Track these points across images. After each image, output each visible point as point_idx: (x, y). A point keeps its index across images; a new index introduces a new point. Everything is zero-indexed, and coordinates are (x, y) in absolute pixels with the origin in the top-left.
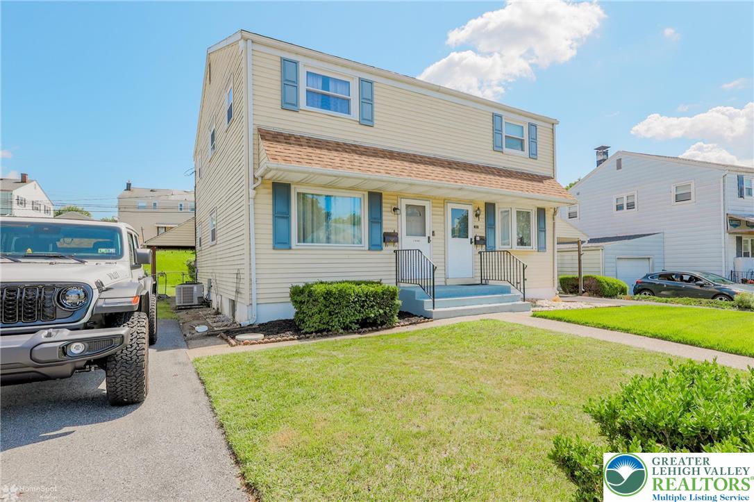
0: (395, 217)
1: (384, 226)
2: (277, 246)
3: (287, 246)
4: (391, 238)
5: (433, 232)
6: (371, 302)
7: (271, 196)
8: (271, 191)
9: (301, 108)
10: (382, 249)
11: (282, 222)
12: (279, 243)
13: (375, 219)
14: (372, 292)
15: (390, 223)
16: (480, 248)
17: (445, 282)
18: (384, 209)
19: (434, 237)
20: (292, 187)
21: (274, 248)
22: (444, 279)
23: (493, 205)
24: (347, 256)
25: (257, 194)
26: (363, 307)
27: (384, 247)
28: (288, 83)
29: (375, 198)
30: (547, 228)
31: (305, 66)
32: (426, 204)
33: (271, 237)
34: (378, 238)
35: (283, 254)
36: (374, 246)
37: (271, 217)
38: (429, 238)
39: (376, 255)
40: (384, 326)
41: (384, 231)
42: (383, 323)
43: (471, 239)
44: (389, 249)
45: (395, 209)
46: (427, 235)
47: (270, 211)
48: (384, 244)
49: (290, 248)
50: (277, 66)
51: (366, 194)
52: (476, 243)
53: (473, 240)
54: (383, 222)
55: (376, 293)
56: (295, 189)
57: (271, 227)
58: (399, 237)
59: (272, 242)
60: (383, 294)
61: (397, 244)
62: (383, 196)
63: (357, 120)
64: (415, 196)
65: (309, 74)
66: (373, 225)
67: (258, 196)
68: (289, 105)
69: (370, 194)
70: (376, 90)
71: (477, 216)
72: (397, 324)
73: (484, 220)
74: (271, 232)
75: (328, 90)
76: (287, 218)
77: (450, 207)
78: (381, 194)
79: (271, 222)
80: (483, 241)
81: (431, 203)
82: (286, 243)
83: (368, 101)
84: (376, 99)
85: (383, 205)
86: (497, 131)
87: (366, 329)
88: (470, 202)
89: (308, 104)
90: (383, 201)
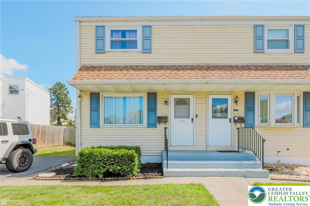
0: (166, 107)
1: (158, 113)
2: (92, 126)
3: (97, 126)
4: (163, 119)
5: (196, 115)
6: (112, 161)
7: (89, 100)
8: (89, 97)
9: (106, 51)
10: (156, 127)
11: (95, 113)
12: (93, 124)
13: (151, 108)
14: (113, 155)
15: (161, 111)
16: (239, 125)
17: (206, 148)
18: (158, 102)
19: (197, 118)
20: (101, 94)
21: (90, 127)
22: (205, 147)
23: (253, 94)
24: (132, 131)
25: (81, 99)
26: (106, 163)
27: (158, 126)
28: (100, 39)
29: (152, 96)
31: (109, 27)
32: (191, 97)
33: (89, 121)
34: (153, 120)
35: (95, 130)
36: (151, 125)
37: (89, 111)
38: (192, 119)
39: (152, 130)
40: (123, 178)
41: (158, 115)
42: (124, 176)
43: (230, 119)
44: (161, 127)
45: (166, 102)
46: (191, 117)
47: (89, 108)
48: (158, 124)
49: (99, 127)
50: (93, 31)
51: (146, 94)
52: (235, 121)
53: (232, 120)
54: (157, 110)
55: (117, 156)
56: (102, 95)
57: (89, 116)
58: (169, 119)
59: (89, 124)
60: (122, 156)
61: (167, 124)
62: (158, 95)
63: (141, 51)
64: (181, 92)
65: (112, 31)
66: (150, 112)
67: (82, 101)
68: (100, 50)
69: (149, 94)
70: (154, 30)
71: (236, 102)
72: (134, 177)
73: (244, 105)
74: (89, 119)
75: (126, 38)
76: (97, 111)
77: (211, 97)
78: (157, 93)
79: (89, 113)
80: (241, 120)
81: (195, 95)
82: (97, 124)
83: (147, 38)
84: (154, 36)
85: (158, 100)
86: (258, 38)
87: (110, 178)
88: (230, 93)
89: (112, 48)
90: (158, 97)
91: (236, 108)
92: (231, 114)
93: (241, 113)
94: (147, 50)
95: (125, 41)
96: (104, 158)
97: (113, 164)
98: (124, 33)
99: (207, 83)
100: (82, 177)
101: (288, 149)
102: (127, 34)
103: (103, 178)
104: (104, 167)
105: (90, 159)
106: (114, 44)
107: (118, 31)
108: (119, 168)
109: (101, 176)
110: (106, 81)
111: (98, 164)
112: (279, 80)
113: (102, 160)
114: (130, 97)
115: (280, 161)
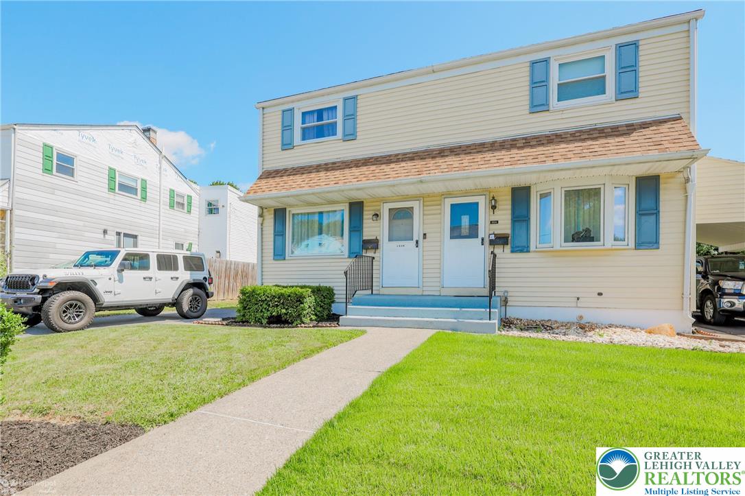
0: (377, 223)
1: (364, 234)
2: (276, 257)
3: (282, 257)
4: (373, 244)
5: (425, 234)
7: (273, 220)
8: (273, 216)
9: (295, 145)
11: (279, 239)
12: (278, 255)
13: (355, 227)
15: (370, 230)
17: (440, 291)
18: (365, 217)
19: (425, 240)
21: (274, 259)
22: (438, 289)
23: (527, 190)
24: (328, 264)
25: (263, 220)
27: (364, 254)
28: (287, 128)
29: (356, 208)
30: (662, 209)
31: (299, 109)
33: (272, 251)
34: (357, 246)
35: (281, 264)
36: (354, 254)
37: (272, 236)
38: (417, 242)
40: (290, 325)
41: (364, 238)
42: (292, 323)
43: (483, 239)
45: (376, 216)
46: (415, 238)
47: (272, 232)
48: (364, 251)
49: (285, 259)
50: (279, 119)
51: (348, 205)
52: (492, 242)
53: (486, 240)
54: (364, 229)
55: (282, 295)
56: (290, 211)
57: (272, 243)
58: (380, 243)
59: (272, 254)
60: (289, 296)
61: (378, 251)
62: (365, 204)
63: (341, 138)
64: (400, 197)
65: (304, 114)
66: (352, 233)
67: (265, 221)
68: (287, 145)
69: (351, 204)
70: (360, 102)
71: (494, 207)
72: (303, 325)
73: (510, 212)
74: (272, 247)
75: (323, 120)
76: (282, 235)
77: (448, 202)
78: (363, 202)
79: (272, 239)
80: (501, 240)
81: (422, 201)
82: (281, 255)
83: (351, 117)
84: (360, 111)
85: (365, 213)
86: (538, 83)
87: (275, 325)
88: (483, 192)
89: (304, 139)
90: (365, 208)
91: (494, 218)
92: (484, 229)
93: (505, 227)
94: (350, 136)
95: (322, 125)
96: (268, 297)
97: (277, 306)
98: (320, 114)
99: (421, 182)
100: (244, 322)
101: (600, 294)
102: (325, 115)
103: (267, 325)
104: (268, 310)
105: (251, 298)
106: (306, 134)
107: (312, 112)
108: (284, 311)
109: (264, 321)
110: (284, 193)
111: (261, 305)
112: (562, 163)
113: (266, 299)
114: (329, 212)
115: (581, 317)
